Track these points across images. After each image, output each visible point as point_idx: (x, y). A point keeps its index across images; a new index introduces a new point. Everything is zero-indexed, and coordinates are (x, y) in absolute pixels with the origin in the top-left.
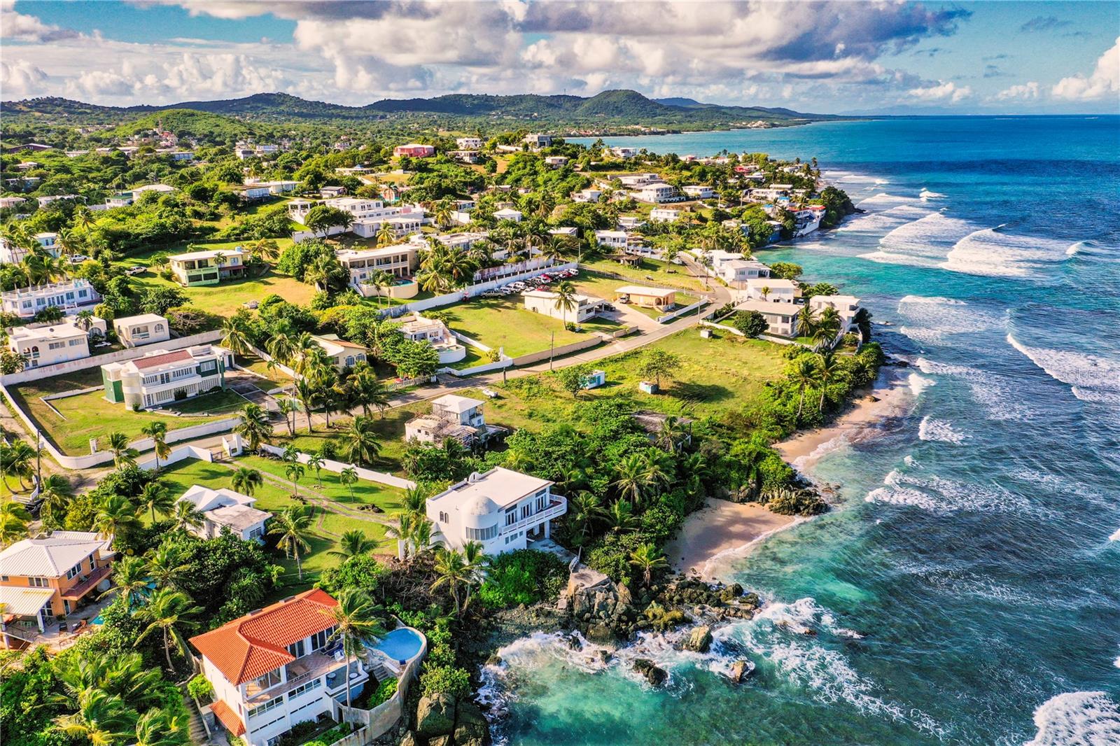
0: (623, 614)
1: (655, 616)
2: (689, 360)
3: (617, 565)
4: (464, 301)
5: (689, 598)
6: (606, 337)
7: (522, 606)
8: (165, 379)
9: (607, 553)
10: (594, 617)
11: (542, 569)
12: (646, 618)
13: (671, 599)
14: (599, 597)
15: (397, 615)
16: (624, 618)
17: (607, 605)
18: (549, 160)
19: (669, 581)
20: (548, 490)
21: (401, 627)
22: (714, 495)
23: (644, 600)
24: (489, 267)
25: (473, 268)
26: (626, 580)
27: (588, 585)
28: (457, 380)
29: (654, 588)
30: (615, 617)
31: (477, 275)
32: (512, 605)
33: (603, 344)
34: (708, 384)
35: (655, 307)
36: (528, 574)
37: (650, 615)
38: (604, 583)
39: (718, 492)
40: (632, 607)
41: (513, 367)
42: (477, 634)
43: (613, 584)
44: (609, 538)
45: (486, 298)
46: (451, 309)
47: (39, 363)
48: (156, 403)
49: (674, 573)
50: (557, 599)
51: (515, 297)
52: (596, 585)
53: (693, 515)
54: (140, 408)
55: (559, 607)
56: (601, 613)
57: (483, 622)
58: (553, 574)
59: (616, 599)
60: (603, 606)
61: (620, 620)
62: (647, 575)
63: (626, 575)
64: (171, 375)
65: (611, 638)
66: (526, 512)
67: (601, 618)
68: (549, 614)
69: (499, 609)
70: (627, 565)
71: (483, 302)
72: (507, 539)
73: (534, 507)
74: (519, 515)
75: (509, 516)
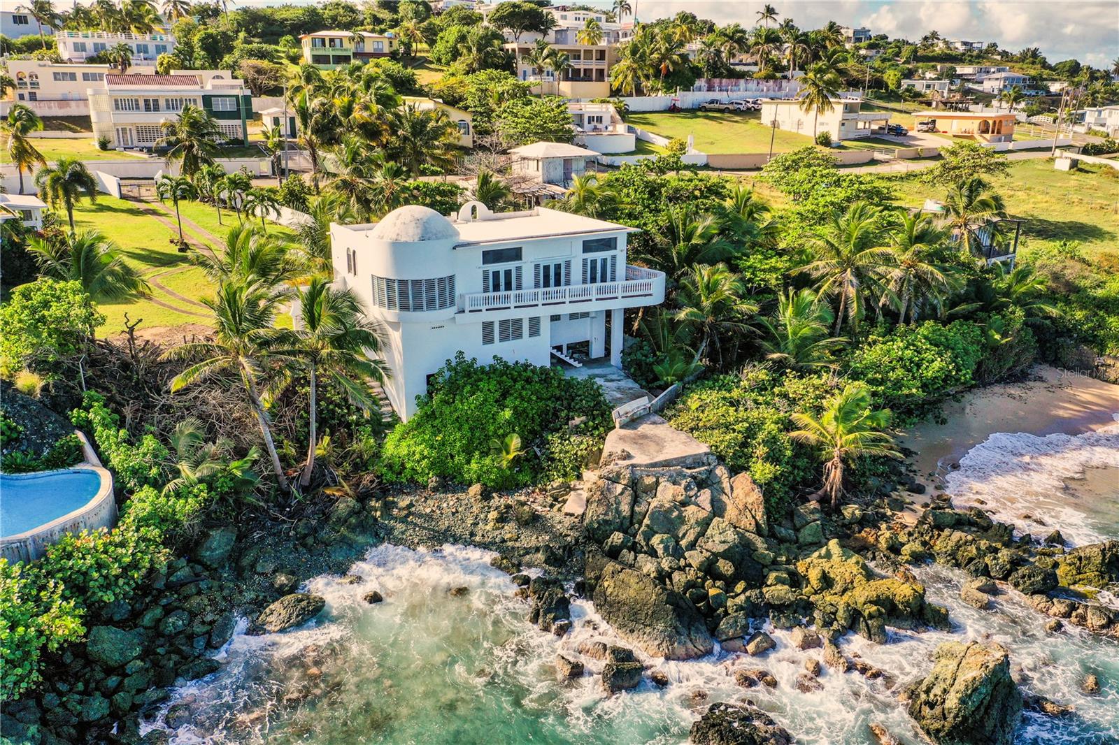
0: (726, 555)
1: (827, 581)
2: (1030, 189)
3: (750, 433)
4: (673, 110)
5: (953, 555)
6: (878, 156)
7: (476, 489)
8: (151, 105)
9: (734, 404)
10: (634, 548)
11: (556, 414)
12: (796, 581)
13: (895, 548)
14: (667, 494)
15: (90, 434)
16: (726, 567)
17: (682, 520)
19: (900, 506)
20: (622, 244)
21: (92, 463)
23: (806, 535)
24: (721, 76)
25: (697, 73)
26: (762, 470)
27: (640, 459)
29: (852, 511)
30: (695, 558)
31: (701, 83)
32: (450, 481)
33: (873, 162)
34: (1061, 220)
35: (976, 135)
36: (508, 414)
37: (814, 575)
38: (697, 461)
39: (1071, 355)
40: (760, 543)
41: (706, 167)
42: (315, 530)
43: (721, 471)
44: (755, 373)
45: (707, 110)
46: (647, 116)
47: (38, 97)
48: (136, 143)
49: (920, 490)
50: (568, 489)
51: (752, 112)
52: (667, 464)
53: (997, 389)
54: (110, 146)
55: (567, 508)
56: (655, 540)
57: (344, 506)
58: (578, 431)
59: (718, 509)
60: (668, 522)
61: (709, 569)
62: (835, 475)
63: (773, 458)
64: (162, 103)
65: (655, 616)
66: (552, 276)
67: (653, 553)
68: (534, 521)
69: (414, 485)
70: (784, 438)
71: (700, 113)
72: (488, 327)
73: (576, 272)
74: (528, 277)
75: (496, 274)
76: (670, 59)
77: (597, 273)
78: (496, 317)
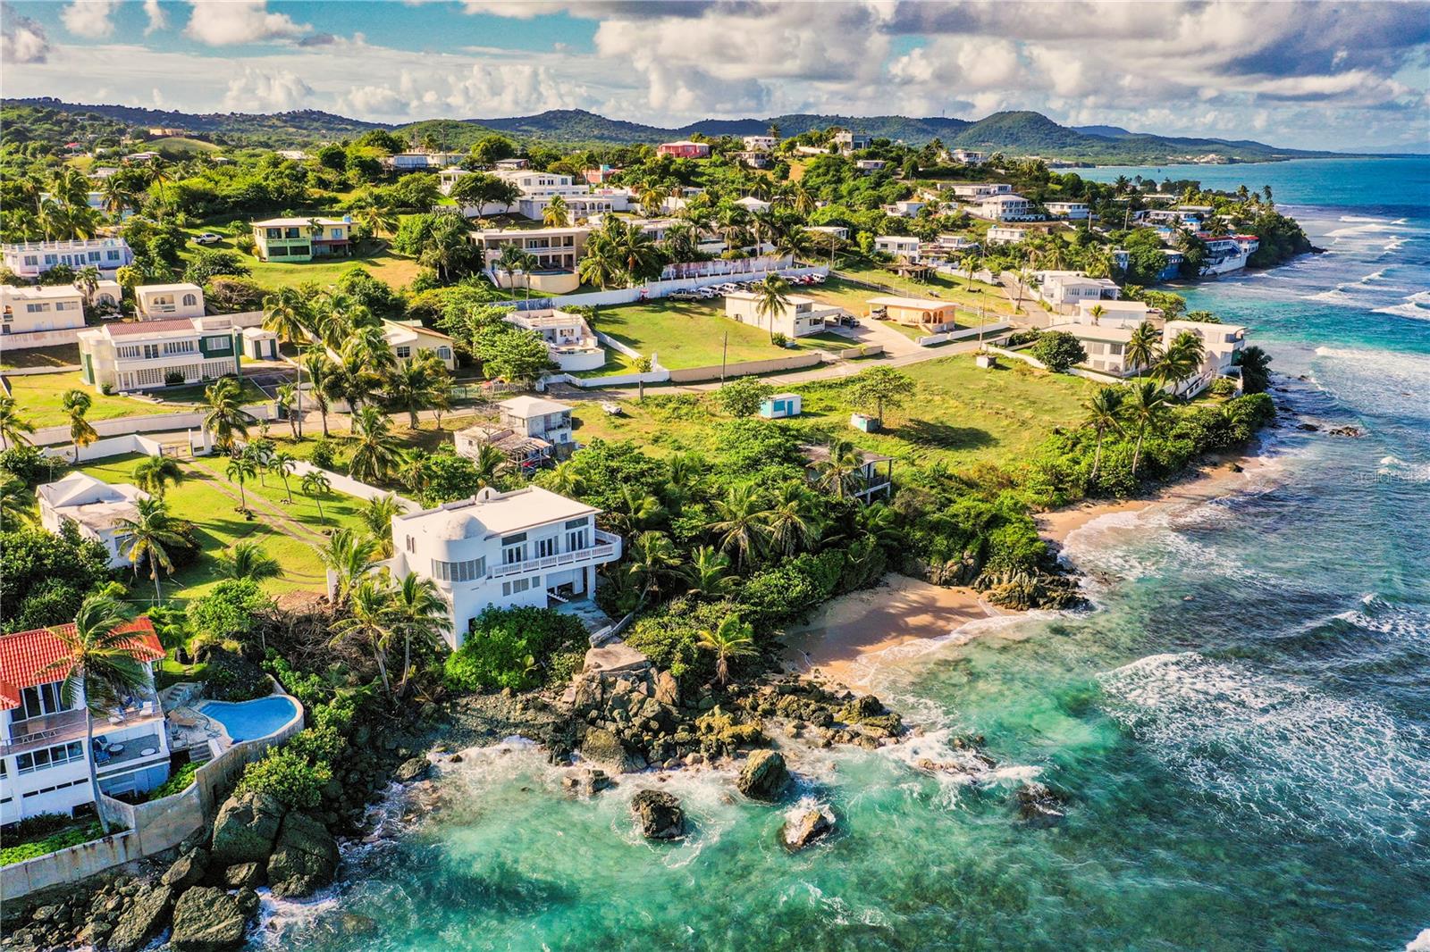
0: (654, 718)
1: (710, 728)
2: (946, 393)
3: (673, 645)
4: (642, 301)
5: (786, 709)
6: (827, 356)
7: (506, 691)
8: (151, 352)
9: (665, 626)
10: (604, 718)
11: (554, 640)
12: (693, 729)
13: (754, 708)
14: (622, 686)
15: (276, 676)
16: (654, 725)
17: (630, 701)
18: (860, 164)
19: (765, 683)
20: (591, 521)
21: (280, 693)
22: (901, 571)
23: (702, 704)
24: (689, 260)
25: (664, 260)
26: (678, 668)
27: (606, 667)
28: (576, 391)
29: (733, 688)
30: (637, 721)
31: (669, 269)
32: (490, 687)
33: (821, 364)
34: (963, 426)
35: (920, 325)
36: (524, 642)
37: (703, 726)
38: (639, 666)
39: (909, 567)
40: (675, 711)
41: (669, 382)
42: (413, 723)
43: (653, 671)
44: (678, 605)
45: (679, 300)
46: (617, 311)
47: (12, 330)
48: (137, 386)
49: (781, 672)
50: (564, 687)
51: (716, 301)
52: (621, 669)
53: (854, 595)
54: (112, 391)
55: (565, 698)
56: (615, 713)
57: (429, 707)
58: (568, 650)
59: (651, 693)
60: (622, 702)
61: (645, 726)
62: (722, 667)
63: (683, 661)
64: (161, 349)
65: (615, 753)
66: (546, 548)
67: (614, 720)
68: (544, 708)
69: (468, 691)
70: (694, 646)
71: (668, 304)
72: (506, 586)
73: (562, 543)
74: (531, 551)
75: (511, 551)
76: (639, 253)
77: (576, 543)
78: (511, 579)
